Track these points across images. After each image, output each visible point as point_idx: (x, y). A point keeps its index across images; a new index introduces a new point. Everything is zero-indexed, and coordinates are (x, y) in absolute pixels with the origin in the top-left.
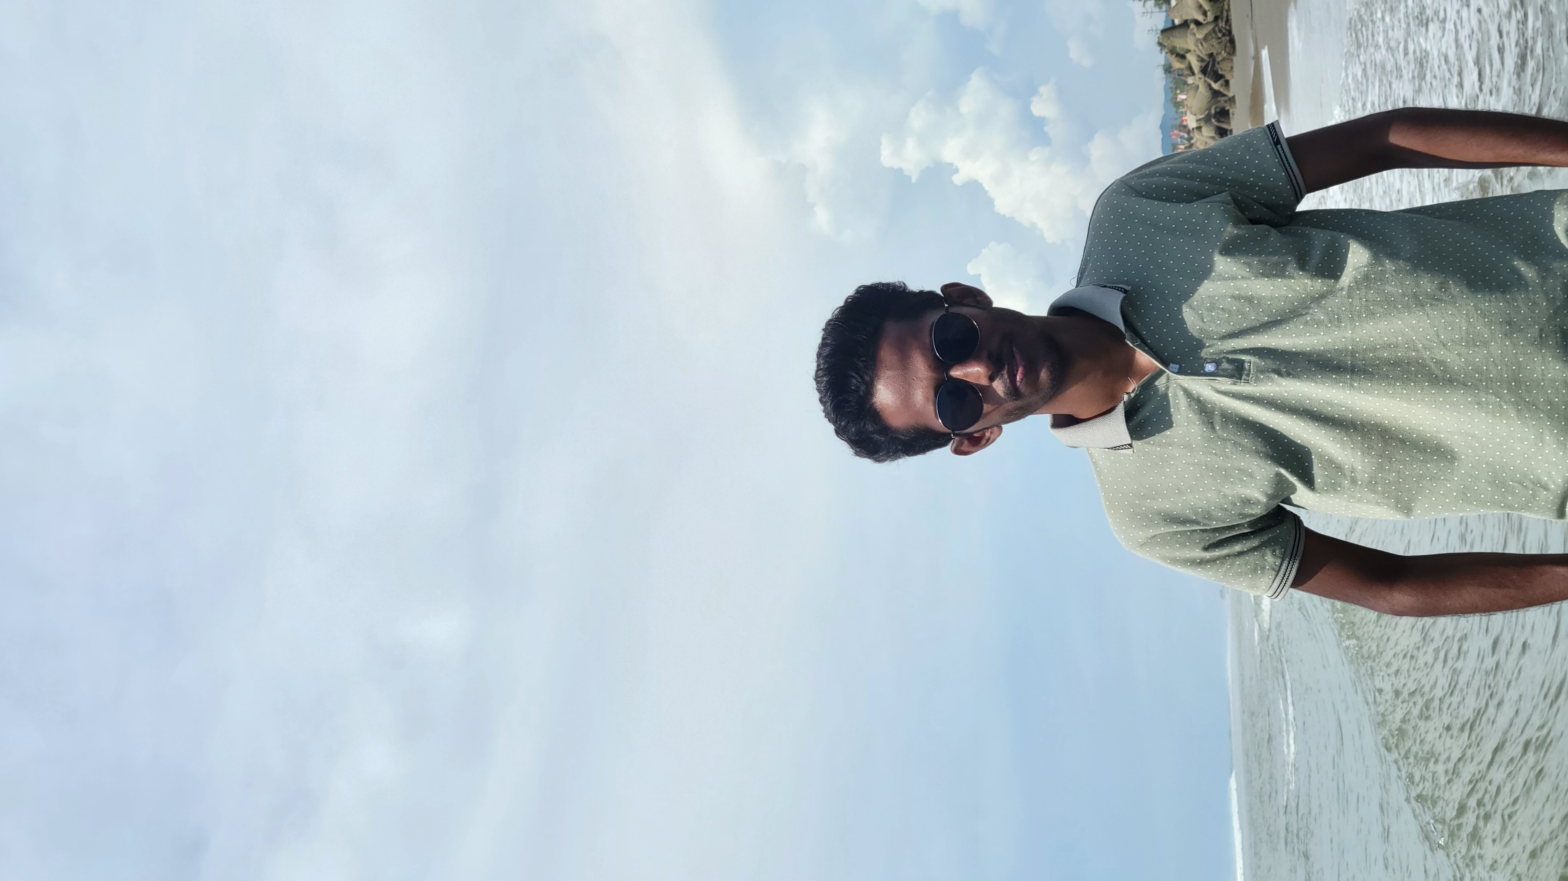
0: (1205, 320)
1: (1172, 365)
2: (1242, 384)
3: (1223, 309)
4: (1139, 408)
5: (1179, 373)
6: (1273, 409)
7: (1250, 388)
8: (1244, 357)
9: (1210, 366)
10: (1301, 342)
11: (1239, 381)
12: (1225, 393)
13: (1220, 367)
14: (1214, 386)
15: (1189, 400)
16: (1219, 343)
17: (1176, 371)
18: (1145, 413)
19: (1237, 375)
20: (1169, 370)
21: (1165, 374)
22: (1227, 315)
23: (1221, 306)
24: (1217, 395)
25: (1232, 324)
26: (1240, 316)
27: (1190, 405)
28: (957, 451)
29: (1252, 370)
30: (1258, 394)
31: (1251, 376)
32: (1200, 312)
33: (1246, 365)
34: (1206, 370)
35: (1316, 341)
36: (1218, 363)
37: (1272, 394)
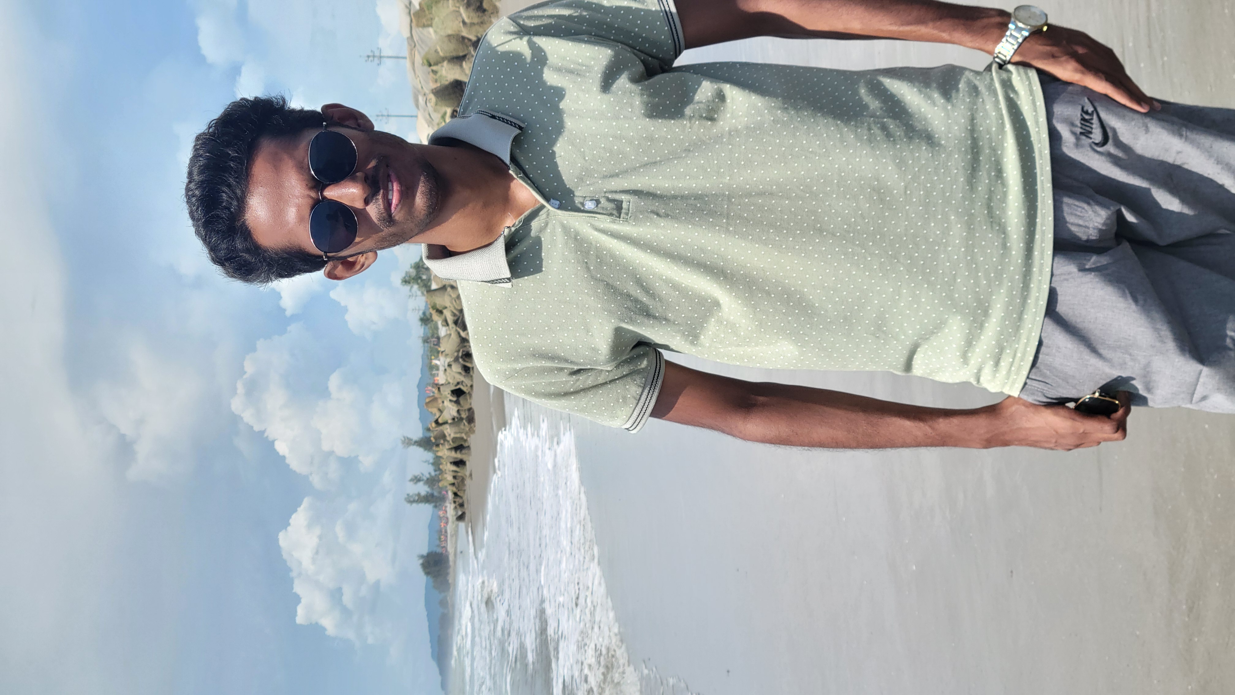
0: (587, 158)
1: (552, 200)
2: (621, 222)
3: (604, 147)
4: (518, 242)
5: (560, 208)
6: (649, 251)
7: (628, 228)
8: (624, 197)
9: (590, 204)
10: (681, 185)
11: (618, 219)
12: (603, 231)
13: (599, 206)
14: (593, 223)
15: (566, 238)
16: (600, 182)
17: (557, 206)
18: (522, 247)
19: (616, 214)
20: (550, 204)
21: (545, 210)
22: (608, 154)
23: (603, 145)
24: (596, 233)
25: (612, 163)
26: (621, 156)
27: (567, 243)
28: (331, 275)
29: (630, 209)
30: (635, 235)
31: (629, 216)
32: (582, 150)
33: (625, 205)
34: (586, 207)
35: (694, 185)
36: (598, 202)
37: (649, 236)
